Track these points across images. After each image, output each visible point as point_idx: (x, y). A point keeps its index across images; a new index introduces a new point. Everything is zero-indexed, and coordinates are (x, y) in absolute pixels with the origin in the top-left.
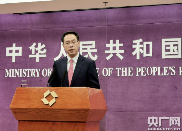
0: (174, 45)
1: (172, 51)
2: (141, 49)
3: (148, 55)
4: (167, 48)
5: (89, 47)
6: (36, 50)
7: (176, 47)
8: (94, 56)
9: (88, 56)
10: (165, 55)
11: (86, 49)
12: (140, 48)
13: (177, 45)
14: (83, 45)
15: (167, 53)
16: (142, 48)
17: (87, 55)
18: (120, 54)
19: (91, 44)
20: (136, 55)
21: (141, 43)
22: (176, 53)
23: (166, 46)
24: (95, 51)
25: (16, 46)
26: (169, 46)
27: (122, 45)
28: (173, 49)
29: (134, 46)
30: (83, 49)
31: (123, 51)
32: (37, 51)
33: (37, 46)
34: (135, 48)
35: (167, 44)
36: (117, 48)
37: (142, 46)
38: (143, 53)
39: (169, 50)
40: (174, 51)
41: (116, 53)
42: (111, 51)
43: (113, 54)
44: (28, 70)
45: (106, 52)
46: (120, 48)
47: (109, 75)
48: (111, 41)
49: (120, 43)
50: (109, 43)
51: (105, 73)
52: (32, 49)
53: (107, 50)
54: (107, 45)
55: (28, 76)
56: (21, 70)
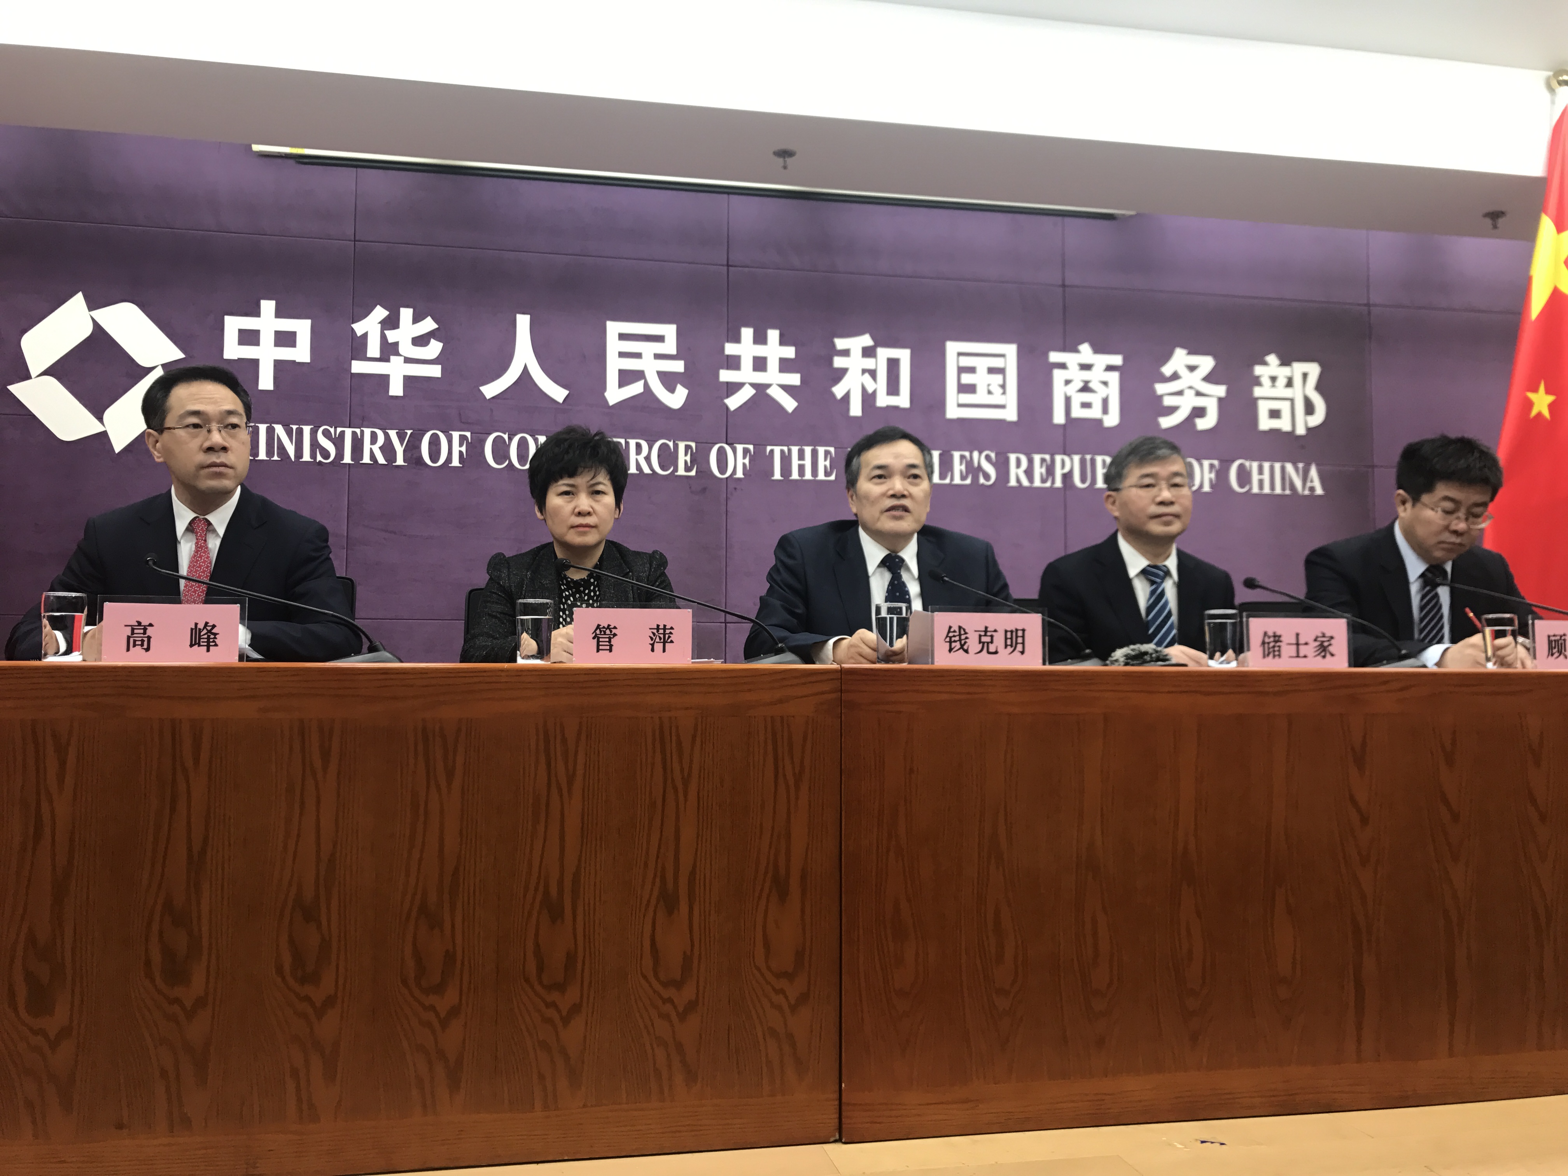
0: (991, 371)
1: (981, 389)
2: (867, 375)
3: (893, 401)
4: (966, 379)
5: (648, 349)
6: (390, 341)
7: (998, 378)
8: (672, 390)
9: (646, 385)
10: (960, 405)
11: (638, 356)
12: (864, 371)
13: (1001, 371)
14: (623, 337)
15: (966, 398)
16: (873, 374)
17: (642, 382)
18: (785, 388)
19: (660, 339)
20: (847, 397)
21: (868, 352)
22: (997, 399)
23: (961, 370)
24: (678, 366)
25: (279, 314)
26: (972, 370)
27: (790, 352)
28: (989, 385)
29: (839, 362)
30: (622, 355)
31: (794, 379)
32: (396, 344)
33: (391, 323)
34: (844, 371)
35: (965, 362)
36: (773, 365)
37: (869, 363)
38: (875, 392)
39: (970, 389)
40: (990, 392)
41: (769, 386)
42: (746, 374)
43: (753, 385)
44: (348, 432)
45: (726, 376)
46: (785, 365)
47: (740, 474)
48: (747, 333)
49: (783, 342)
50: (737, 339)
51: (722, 466)
52: (365, 335)
53: (728, 368)
54: (730, 349)
55: (347, 459)
56: (307, 430)
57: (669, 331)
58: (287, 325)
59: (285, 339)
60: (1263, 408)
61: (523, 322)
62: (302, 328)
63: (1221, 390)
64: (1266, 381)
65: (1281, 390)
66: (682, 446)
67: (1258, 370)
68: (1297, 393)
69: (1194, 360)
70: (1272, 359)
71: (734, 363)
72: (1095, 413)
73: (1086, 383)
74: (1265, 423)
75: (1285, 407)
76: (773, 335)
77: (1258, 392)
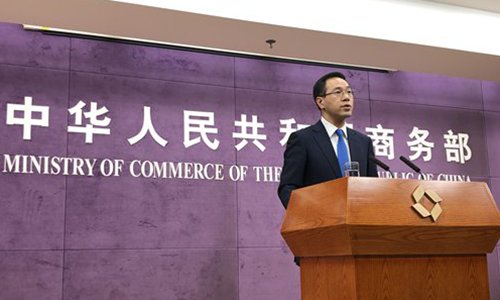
5: (202, 123)
6: (86, 117)
8: (213, 142)
9: (201, 139)
14: (191, 117)
17: (199, 138)
18: (260, 141)
19: (207, 118)
21: (294, 126)
24: (215, 131)
25: (34, 103)
27: (262, 125)
29: (282, 130)
30: (191, 125)
31: (264, 137)
32: (89, 119)
33: (87, 109)
34: (284, 134)
36: (255, 131)
41: (254, 140)
42: (244, 135)
43: (247, 140)
44: (66, 160)
45: (235, 135)
46: (260, 131)
47: (242, 179)
48: (244, 117)
49: (258, 121)
50: (240, 120)
51: (235, 176)
52: (74, 114)
53: (236, 132)
54: (237, 123)
55: (66, 172)
56: (46, 159)
57: (211, 115)
58: (37, 109)
59: (36, 115)
60: (448, 152)
61: (147, 110)
62: (45, 110)
63: (432, 145)
64: (449, 141)
65: (454, 145)
66: (217, 166)
67: (446, 136)
68: (460, 146)
69: (421, 132)
70: (450, 132)
71: (238, 130)
72: (385, 153)
73: (380, 141)
74: (450, 159)
75: (456, 152)
76: (255, 118)
77: (446, 145)
